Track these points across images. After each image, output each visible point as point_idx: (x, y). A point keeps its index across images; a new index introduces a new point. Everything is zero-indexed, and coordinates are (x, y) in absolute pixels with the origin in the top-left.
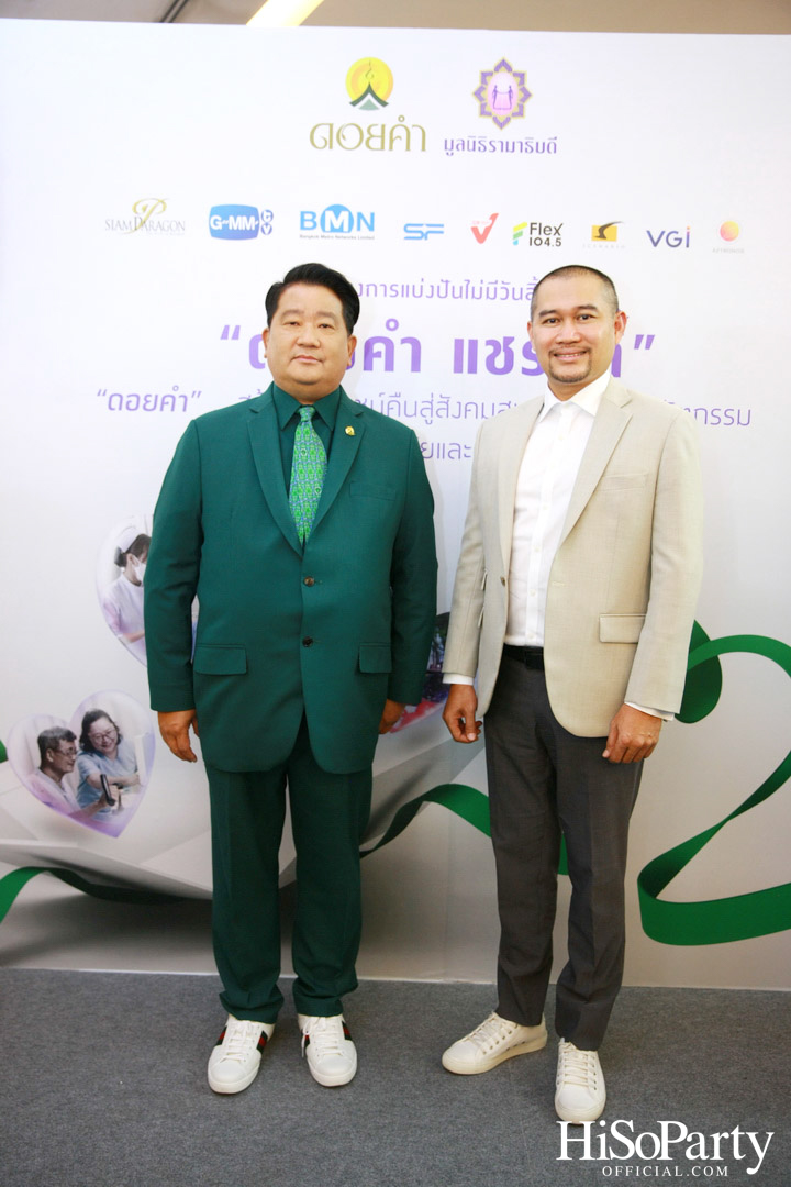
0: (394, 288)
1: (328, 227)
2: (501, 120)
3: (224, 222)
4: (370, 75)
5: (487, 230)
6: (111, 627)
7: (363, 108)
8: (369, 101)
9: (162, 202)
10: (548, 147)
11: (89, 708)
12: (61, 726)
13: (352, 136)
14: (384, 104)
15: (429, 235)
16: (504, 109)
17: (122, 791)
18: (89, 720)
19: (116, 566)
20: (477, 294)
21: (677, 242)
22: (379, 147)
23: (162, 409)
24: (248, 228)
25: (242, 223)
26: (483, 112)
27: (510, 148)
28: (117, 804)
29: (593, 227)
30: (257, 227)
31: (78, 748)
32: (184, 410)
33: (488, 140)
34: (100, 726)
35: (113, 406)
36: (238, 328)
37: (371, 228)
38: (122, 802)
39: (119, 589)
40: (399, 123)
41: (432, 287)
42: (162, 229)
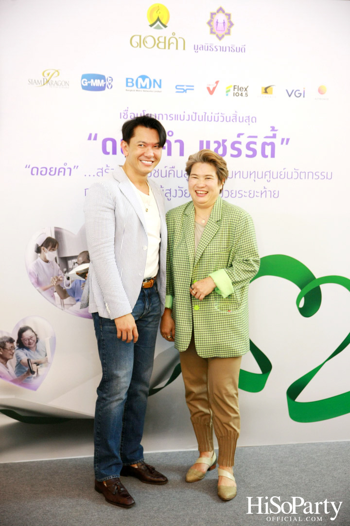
0: (171, 116)
1: (139, 86)
2: (220, 36)
3: (88, 82)
4: (158, 12)
5: (214, 88)
6: (33, 284)
7: (155, 28)
8: (158, 24)
9: (57, 71)
10: (241, 50)
11: (22, 326)
12: (7, 335)
13: (150, 42)
14: (165, 26)
15: (187, 91)
16: (221, 31)
17: (38, 366)
18: (21, 332)
19: (36, 253)
20: (210, 119)
21: (299, 95)
22: (163, 47)
23: (59, 175)
24: (101, 85)
25: (97, 83)
26: (212, 32)
27: (224, 50)
28: (36, 373)
29: (262, 88)
30: (105, 85)
31: (16, 346)
32: (70, 175)
33: (214, 46)
34: (27, 334)
35: (33, 173)
36: (96, 135)
37: (160, 86)
38: (39, 372)
39: (37, 264)
40: (172, 36)
41: (189, 116)
42: (57, 85)
